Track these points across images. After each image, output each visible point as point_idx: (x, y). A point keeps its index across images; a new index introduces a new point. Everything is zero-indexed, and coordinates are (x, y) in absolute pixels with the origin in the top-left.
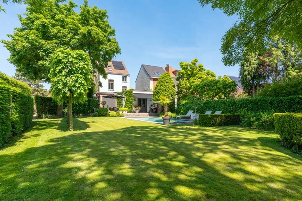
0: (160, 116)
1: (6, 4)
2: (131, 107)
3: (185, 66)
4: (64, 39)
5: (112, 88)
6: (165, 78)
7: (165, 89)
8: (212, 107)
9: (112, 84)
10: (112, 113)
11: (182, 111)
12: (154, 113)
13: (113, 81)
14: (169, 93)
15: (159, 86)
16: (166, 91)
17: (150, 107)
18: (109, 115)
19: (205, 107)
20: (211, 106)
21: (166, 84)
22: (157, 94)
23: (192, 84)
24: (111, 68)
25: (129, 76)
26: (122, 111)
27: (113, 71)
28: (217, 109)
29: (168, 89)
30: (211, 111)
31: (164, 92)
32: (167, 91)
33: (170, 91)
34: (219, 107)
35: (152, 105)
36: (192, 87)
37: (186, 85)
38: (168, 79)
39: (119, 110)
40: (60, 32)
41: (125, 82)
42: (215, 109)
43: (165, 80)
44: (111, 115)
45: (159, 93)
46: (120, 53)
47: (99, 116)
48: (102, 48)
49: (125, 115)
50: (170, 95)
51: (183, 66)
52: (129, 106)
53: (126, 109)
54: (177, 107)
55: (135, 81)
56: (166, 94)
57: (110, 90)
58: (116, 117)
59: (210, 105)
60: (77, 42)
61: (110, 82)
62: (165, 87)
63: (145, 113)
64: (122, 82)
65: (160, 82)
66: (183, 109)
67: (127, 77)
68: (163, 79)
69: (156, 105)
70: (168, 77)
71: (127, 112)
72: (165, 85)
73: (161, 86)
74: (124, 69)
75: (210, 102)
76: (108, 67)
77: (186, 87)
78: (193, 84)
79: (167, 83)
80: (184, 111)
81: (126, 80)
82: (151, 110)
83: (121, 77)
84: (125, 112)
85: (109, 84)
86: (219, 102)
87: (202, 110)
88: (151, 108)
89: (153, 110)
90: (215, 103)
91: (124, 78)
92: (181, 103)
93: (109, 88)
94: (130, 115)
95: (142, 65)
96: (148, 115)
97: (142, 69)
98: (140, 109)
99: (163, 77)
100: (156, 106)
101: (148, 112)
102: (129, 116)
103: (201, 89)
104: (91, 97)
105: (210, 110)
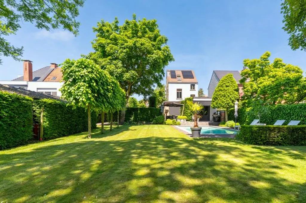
0: (220, 125)
1: (49, 31)
2: (191, 115)
3: (250, 64)
4: (116, 55)
5: (181, 97)
6: (225, 81)
7: (224, 94)
8: (287, 114)
9: (181, 93)
10: (169, 121)
11: (247, 120)
12: (216, 122)
13: (181, 90)
14: (229, 98)
15: (217, 91)
16: (225, 96)
17: (213, 115)
18: (165, 124)
19: (276, 115)
20: (284, 114)
21: (226, 88)
22: (215, 100)
23: (259, 85)
24: (180, 78)
25: (198, 84)
26: (180, 120)
27: (181, 80)
28: (293, 118)
29: (228, 93)
30: (283, 121)
31: (223, 98)
32: (227, 96)
33: (230, 96)
34: (297, 115)
35: (215, 114)
36: (260, 89)
37: (252, 87)
38: (229, 82)
39: (177, 118)
40: (113, 49)
41: (194, 90)
42: (290, 117)
43: (224, 84)
44: (167, 123)
45: (217, 99)
46: (174, 60)
47: (157, 124)
48: (149, 58)
49: (181, 123)
50: (230, 101)
51: (247, 63)
52: (188, 114)
53: (185, 117)
54: (237, 115)
55: (208, 88)
56: (225, 99)
57: (178, 98)
58: (171, 125)
59: (283, 112)
60: (124, 55)
61: (178, 91)
62: (224, 92)
63: (204, 122)
64: (191, 90)
65: (219, 86)
66: (248, 118)
67: (196, 85)
68: (222, 82)
69: (219, 112)
70: (229, 80)
71: (185, 121)
72: (224, 90)
73: (220, 91)
74: (193, 77)
75: (284, 108)
76: (177, 78)
77: (251, 90)
78: (261, 85)
79: (227, 86)
80: (250, 119)
81: (194, 89)
82: (213, 118)
83: (189, 85)
84: (182, 120)
85: (178, 93)
86: (297, 107)
87: (272, 120)
88: (213, 117)
89: (215, 118)
90: (289, 109)
91: (193, 86)
92: (246, 110)
93: (178, 97)
94: (187, 124)
95: (214, 71)
96: (208, 124)
97: (214, 75)
98: (199, 117)
99: (223, 81)
100: (219, 114)
101: (210, 120)
102: (185, 124)
103: (270, 91)
104: (153, 107)
105: (282, 118)
